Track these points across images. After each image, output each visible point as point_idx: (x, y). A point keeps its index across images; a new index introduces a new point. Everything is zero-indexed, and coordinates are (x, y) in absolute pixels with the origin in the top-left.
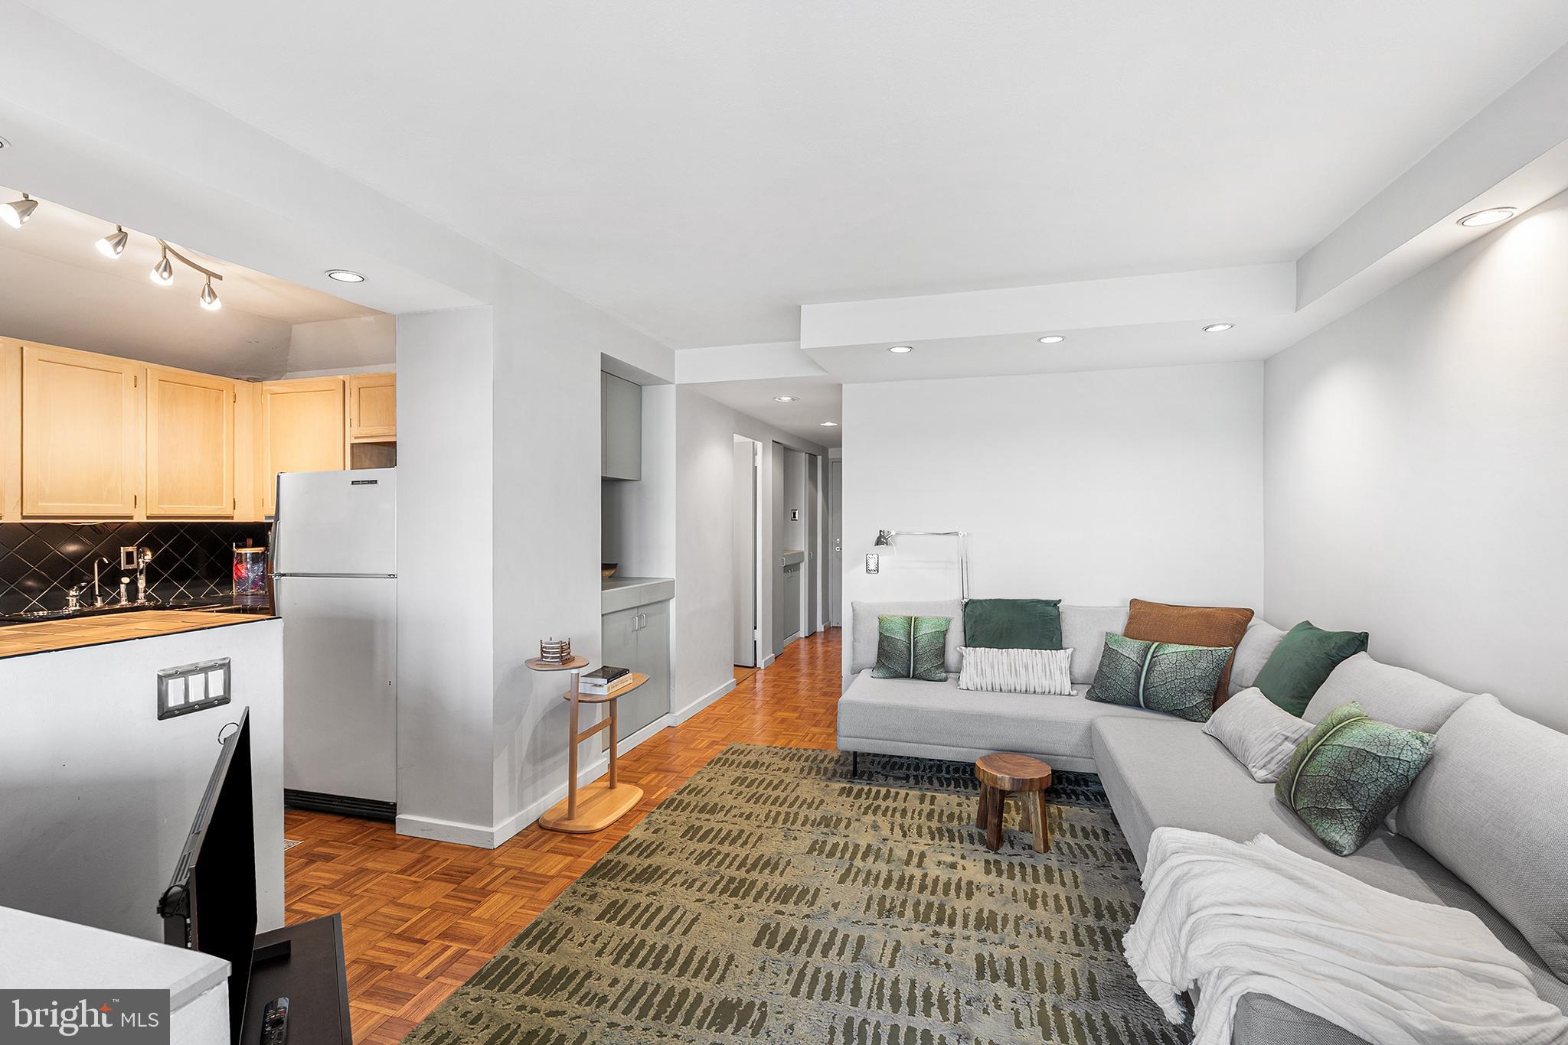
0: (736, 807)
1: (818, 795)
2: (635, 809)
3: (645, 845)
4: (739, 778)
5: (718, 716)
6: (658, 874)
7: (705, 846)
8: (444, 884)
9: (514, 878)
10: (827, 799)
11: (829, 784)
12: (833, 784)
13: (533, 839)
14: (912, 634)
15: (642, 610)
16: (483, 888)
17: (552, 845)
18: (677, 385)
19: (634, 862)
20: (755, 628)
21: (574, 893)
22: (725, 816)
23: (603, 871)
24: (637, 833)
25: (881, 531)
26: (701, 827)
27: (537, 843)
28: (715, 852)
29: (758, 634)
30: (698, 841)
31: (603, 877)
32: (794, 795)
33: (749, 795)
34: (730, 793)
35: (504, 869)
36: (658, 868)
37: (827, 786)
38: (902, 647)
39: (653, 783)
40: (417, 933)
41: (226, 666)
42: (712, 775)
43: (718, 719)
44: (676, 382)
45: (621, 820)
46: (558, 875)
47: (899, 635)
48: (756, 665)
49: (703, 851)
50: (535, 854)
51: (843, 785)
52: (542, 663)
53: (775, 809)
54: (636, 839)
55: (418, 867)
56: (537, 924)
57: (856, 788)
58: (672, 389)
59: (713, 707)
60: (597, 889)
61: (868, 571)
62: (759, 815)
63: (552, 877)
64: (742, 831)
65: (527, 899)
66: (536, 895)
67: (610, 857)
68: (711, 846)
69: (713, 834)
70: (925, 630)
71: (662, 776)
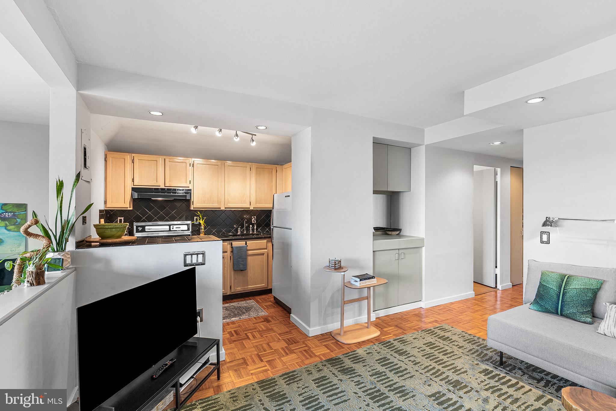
0: (415, 356)
1: (467, 367)
2: (370, 340)
3: (359, 357)
4: (431, 342)
5: (450, 308)
6: (351, 373)
7: (381, 369)
8: (285, 343)
9: (305, 351)
10: (470, 372)
11: (479, 363)
12: (482, 364)
13: (324, 338)
14: (563, 287)
15: (401, 251)
16: (293, 350)
17: (328, 343)
18: (426, 146)
19: (348, 363)
20: (496, 267)
21: (316, 366)
22: (405, 359)
23: (333, 362)
24: (361, 352)
25: (547, 217)
26: (389, 359)
27: (323, 340)
28: (384, 374)
29: (498, 271)
30: (381, 365)
31: (330, 364)
32: (453, 362)
33: (428, 353)
34: (418, 349)
35: (305, 345)
36: (354, 370)
37: (477, 364)
38: (554, 294)
39: (388, 332)
40: (263, 357)
41: (203, 254)
42: (418, 337)
43: (450, 310)
44: (425, 144)
45: (361, 343)
46: (318, 356)
47: (553, 286)
48: (496, 287)
49: (379, 371)
50: (319, 344)
51: (488, 367)
52: (329, 268)
53: (434, 365)
54: (358, 353)
55: (285, 334)
56: (294, 371)
57: (496, 372)
58: (423, 148)
59: (452, 303)
60: (325, 368)
61: (542, 242)
62: (422, 365)
63: (316, 356)
64: (406, 369)
65: (301, 360)
66: (305, 360)
67: (341, 357)
68: (385, 370)
69: (393, 364)
70: (575, 286)
71: (396, 329)
